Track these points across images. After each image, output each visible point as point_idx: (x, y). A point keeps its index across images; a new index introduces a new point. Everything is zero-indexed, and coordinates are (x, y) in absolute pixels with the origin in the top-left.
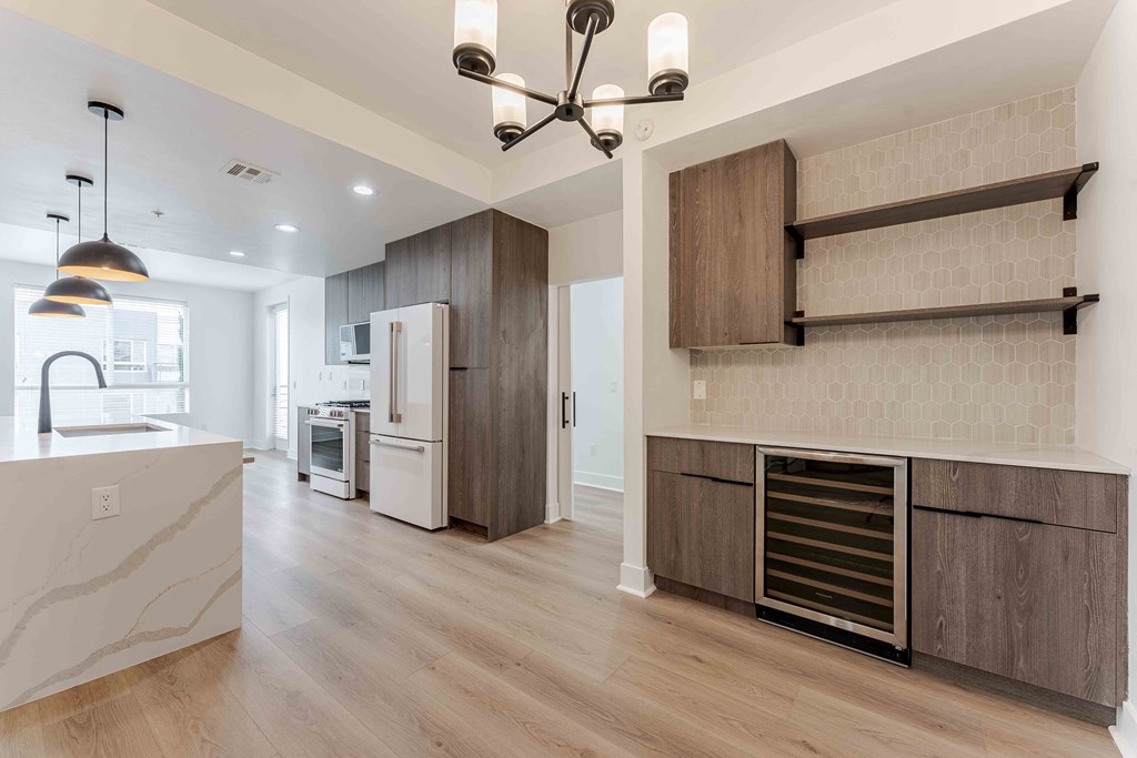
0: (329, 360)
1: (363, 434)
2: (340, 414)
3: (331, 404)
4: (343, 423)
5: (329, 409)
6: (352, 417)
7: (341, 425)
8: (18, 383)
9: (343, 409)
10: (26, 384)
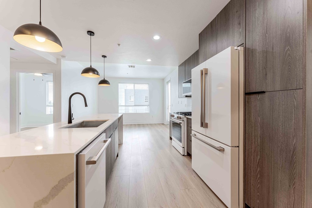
0: (180, 97)
1: (190, 128)
2: (180, 118)
3: (178, 113)
4: (181, 122)
5: (177, 115)
6: (185, 119)
7: (181, 123)
8: (119, 105)
9: (181, 116)
10: (120, 105)
